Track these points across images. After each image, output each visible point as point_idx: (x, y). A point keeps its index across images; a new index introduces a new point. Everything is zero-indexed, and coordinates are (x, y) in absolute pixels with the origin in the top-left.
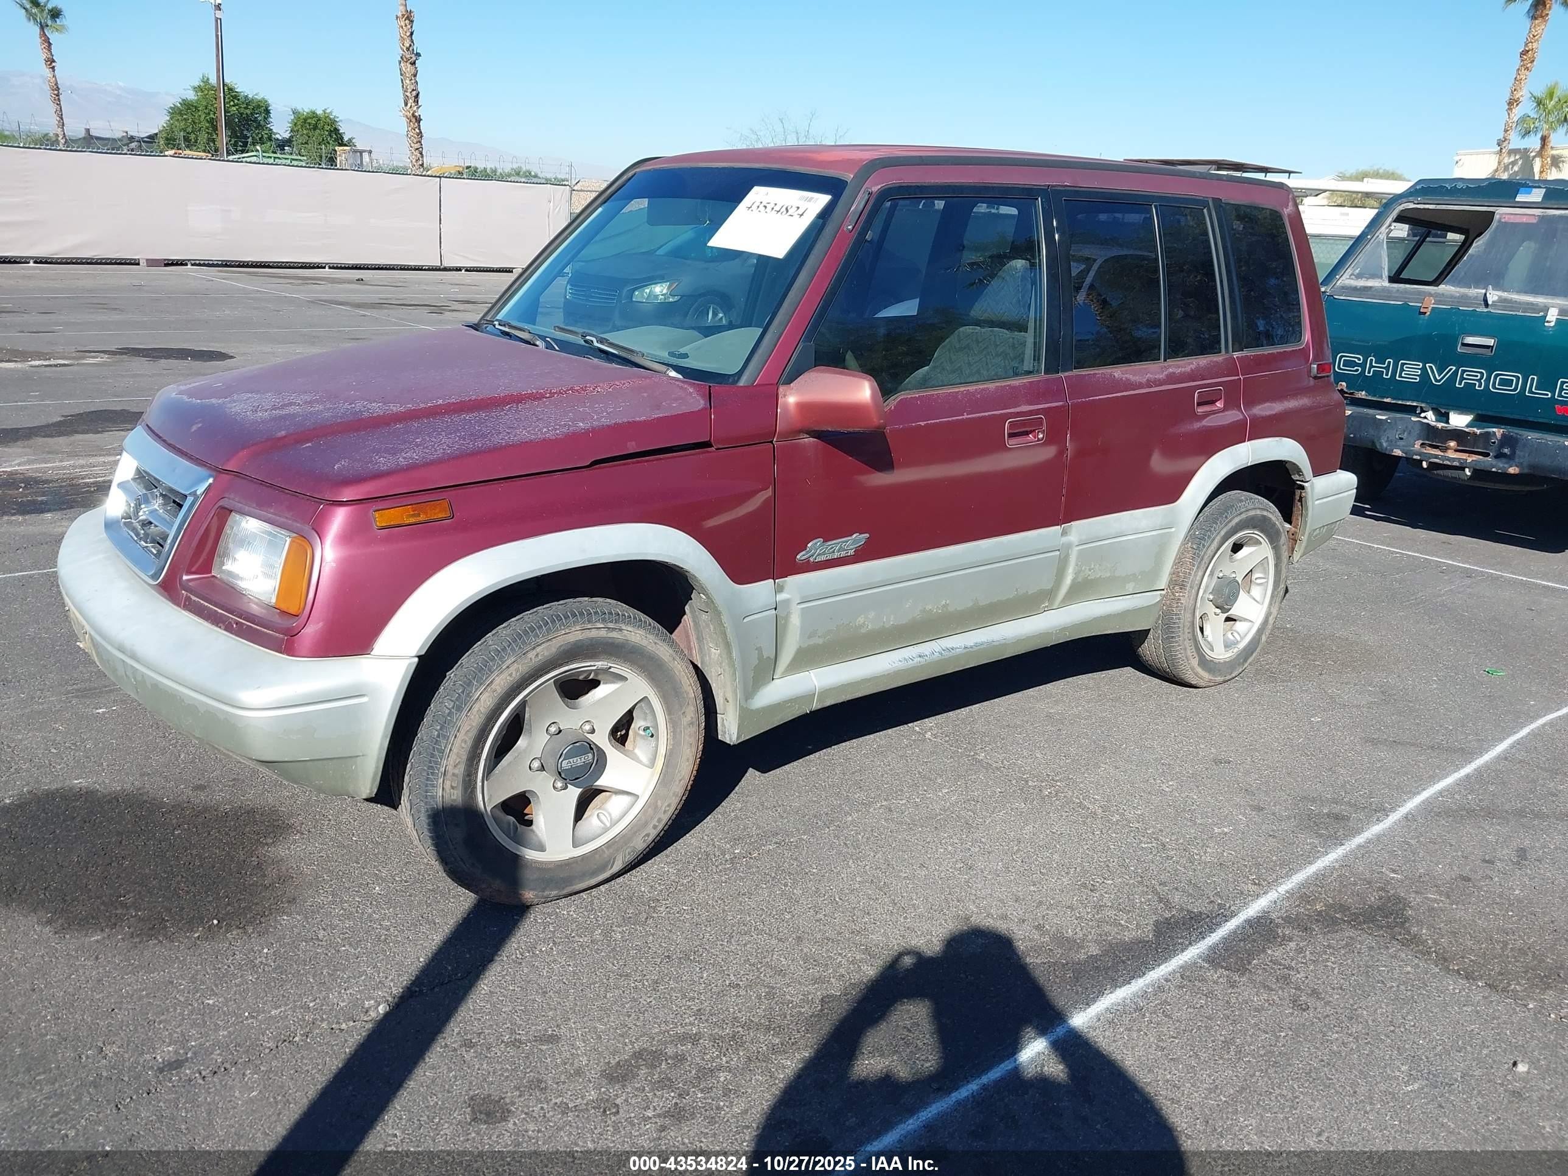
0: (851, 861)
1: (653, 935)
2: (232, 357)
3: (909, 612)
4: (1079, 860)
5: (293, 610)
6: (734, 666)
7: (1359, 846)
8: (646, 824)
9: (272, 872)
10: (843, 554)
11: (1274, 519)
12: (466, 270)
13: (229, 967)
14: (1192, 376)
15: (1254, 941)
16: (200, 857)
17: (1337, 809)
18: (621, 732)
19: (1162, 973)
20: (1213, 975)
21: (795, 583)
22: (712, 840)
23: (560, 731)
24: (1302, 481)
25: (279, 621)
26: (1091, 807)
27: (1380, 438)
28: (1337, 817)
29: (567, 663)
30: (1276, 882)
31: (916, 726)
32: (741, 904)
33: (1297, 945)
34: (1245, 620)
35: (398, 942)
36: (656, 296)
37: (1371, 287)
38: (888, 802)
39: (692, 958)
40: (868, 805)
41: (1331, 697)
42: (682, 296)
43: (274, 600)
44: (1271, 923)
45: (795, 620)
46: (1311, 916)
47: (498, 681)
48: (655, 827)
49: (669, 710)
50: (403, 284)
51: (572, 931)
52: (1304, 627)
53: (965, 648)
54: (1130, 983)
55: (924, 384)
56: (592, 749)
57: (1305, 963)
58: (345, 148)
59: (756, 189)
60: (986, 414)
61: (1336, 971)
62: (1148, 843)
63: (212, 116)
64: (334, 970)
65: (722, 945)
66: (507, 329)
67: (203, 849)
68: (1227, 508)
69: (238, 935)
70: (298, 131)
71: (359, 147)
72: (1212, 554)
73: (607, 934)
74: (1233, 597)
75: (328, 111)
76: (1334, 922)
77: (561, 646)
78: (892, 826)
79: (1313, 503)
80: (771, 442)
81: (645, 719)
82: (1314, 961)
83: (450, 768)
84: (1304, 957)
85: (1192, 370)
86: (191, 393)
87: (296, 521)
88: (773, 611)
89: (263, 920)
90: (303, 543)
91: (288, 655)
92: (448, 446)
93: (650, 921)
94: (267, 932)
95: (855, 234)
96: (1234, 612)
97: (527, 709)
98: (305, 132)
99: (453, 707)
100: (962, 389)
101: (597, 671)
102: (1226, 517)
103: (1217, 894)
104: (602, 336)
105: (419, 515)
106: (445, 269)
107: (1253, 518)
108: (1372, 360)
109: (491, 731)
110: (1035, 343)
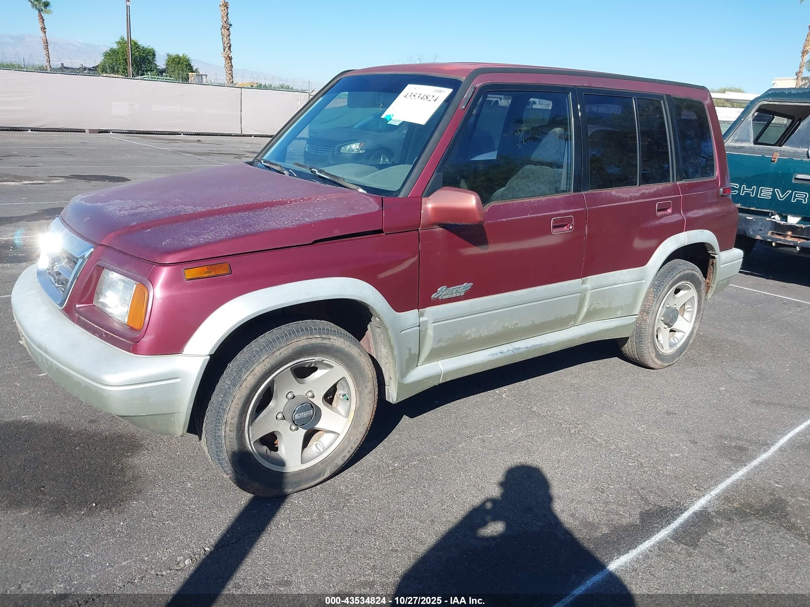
0: (462, 472)
1: (347, 517)
2: (129, 180)
3: (496, 327)
4: (594, 473)
5: (137, 327)
6: (395, 359)
7: (756, 467)
8: (344, 450)
9: (129, 474)
10: (458, 295)
11: (698, 275)
12: (255, 136)
13: (100, 533)
14: (654, 195)
15: (700, 526)
16: (89, 464)
17: (740, 443)
18: (329, 397)
19: (647, 546)
20: (678, 548)
21: (430, 311)
22: (382, 458)
23: (294, 397)
24: (714, 254)
25: (129, 333)
26: (599, 440)
27: (748, 229)
28: (741, 449)
29: (298, 358)
30: (709, 489)
31: (497, 391)
32: (398, 498)
33: (726, 529)
34: (681, 331)
35: (198, 519)
36: (353, 150)
37: (744, 147)
38: (483, 436)
39: (370, 532)
40: (471, 437)
41: (730, 376)
42: (367, 150)
43: (126, 320)
44: (709, 515)
45: (430, 332)
46: (732, 511)
47: (257, 369)
48: (349, 452)
49: (357, 385)
50: (222, 143)
51: (300, 514)
52: (710, 334)
53: (527, 348)
54: (628, 552)
55: (502, 197)
56: (312, 407)
57: (731, 541)
58: (194, 73)
59: (409, 86)
60: (540, 215)
61: (750, 546)
62: (633, 463)
63: (125, 57)
64: (160, 537)
65: (387, 524)
66: (268, 165)
67: (91, 458)
68: (673, 269)
69: (106, 513)
70: (170, 65)
71: (201, 73)
72: (664, 295)
73: (320, 516)
74: (675, 319)
75: (185, 55)
76: (746, 515)
77: (294, 349)
78: (485, 451)
79: (720, 266)
80: (418, 230)
81: (343, 390)
82: (737, 540)
83: (229, 420)
84: (730, 537)
85: (654, 191)
86: (86, 200)
87: (139, 275)
88: (418, 328)
89: (122, 504)
90: (143, 288)
91: (134, 354)
92: (229, 231)
93: (345, 508)
94: (123, 511)
95: (466, 111)
96: (674, 327)
97: (275, 384)
98: (173, 65)
99: (231, 384)
100: (526, 200)
101: (316, 363)
102: (672, 274)
103: (675, 495)
104: (322, 169)
105: (211, 272)
106: (244, 136)
107: (687, 274)
108: (744, 187)
109: (253, 397)
110: (567, 174)
